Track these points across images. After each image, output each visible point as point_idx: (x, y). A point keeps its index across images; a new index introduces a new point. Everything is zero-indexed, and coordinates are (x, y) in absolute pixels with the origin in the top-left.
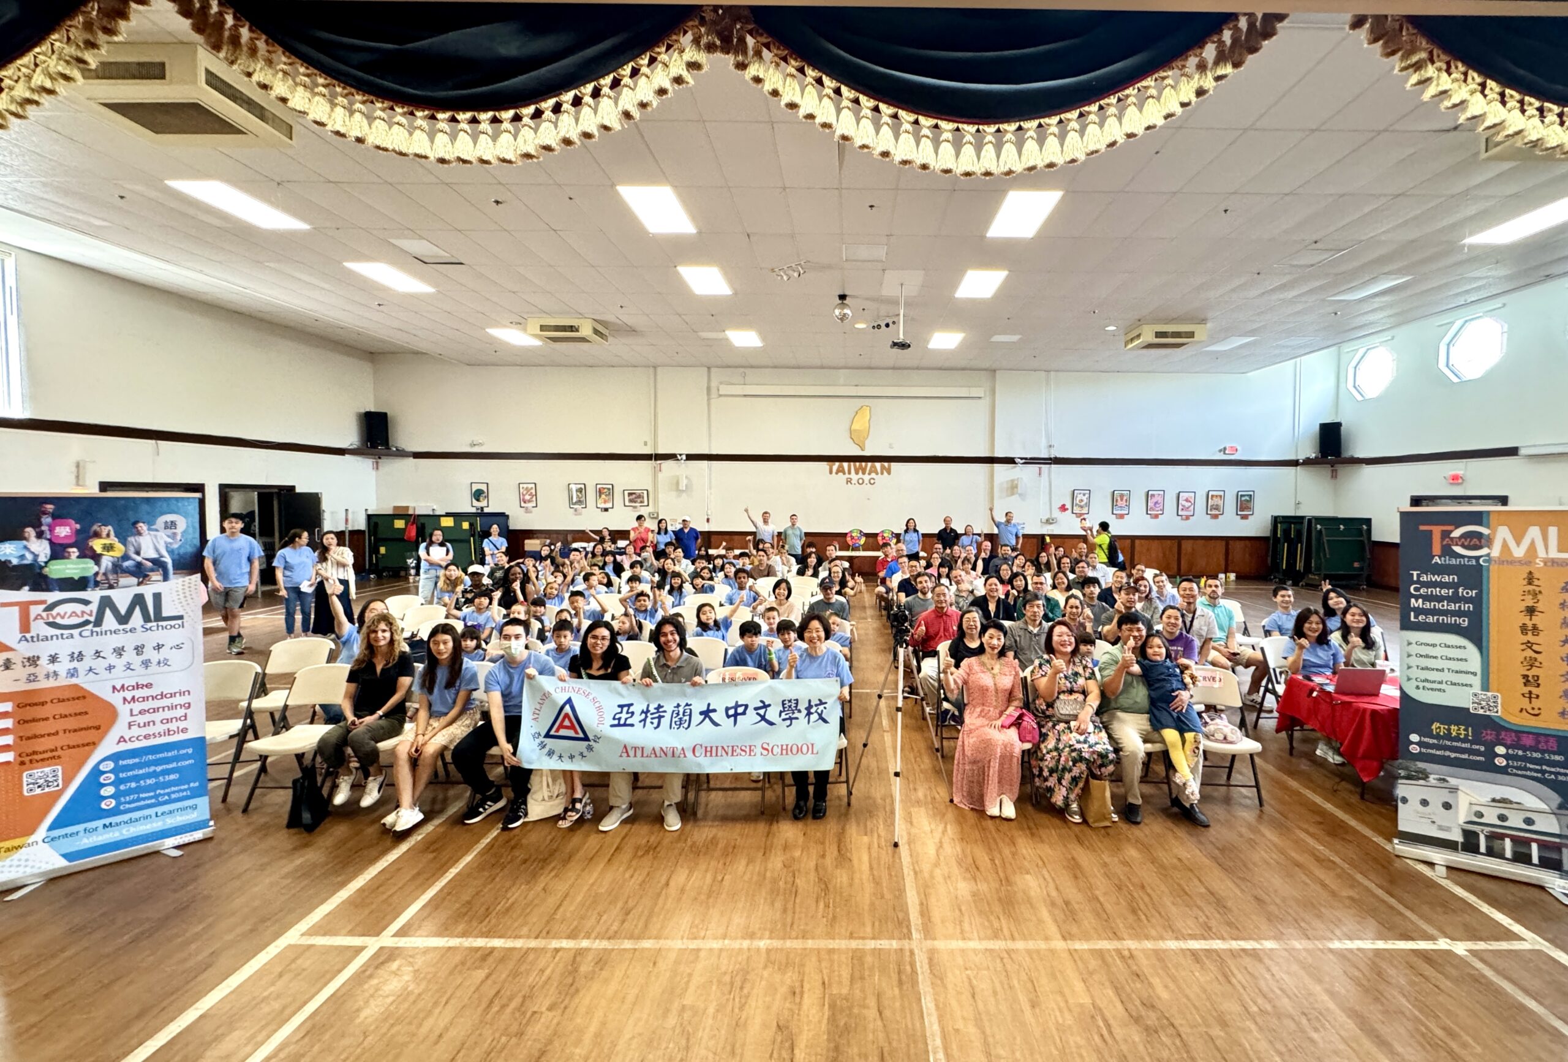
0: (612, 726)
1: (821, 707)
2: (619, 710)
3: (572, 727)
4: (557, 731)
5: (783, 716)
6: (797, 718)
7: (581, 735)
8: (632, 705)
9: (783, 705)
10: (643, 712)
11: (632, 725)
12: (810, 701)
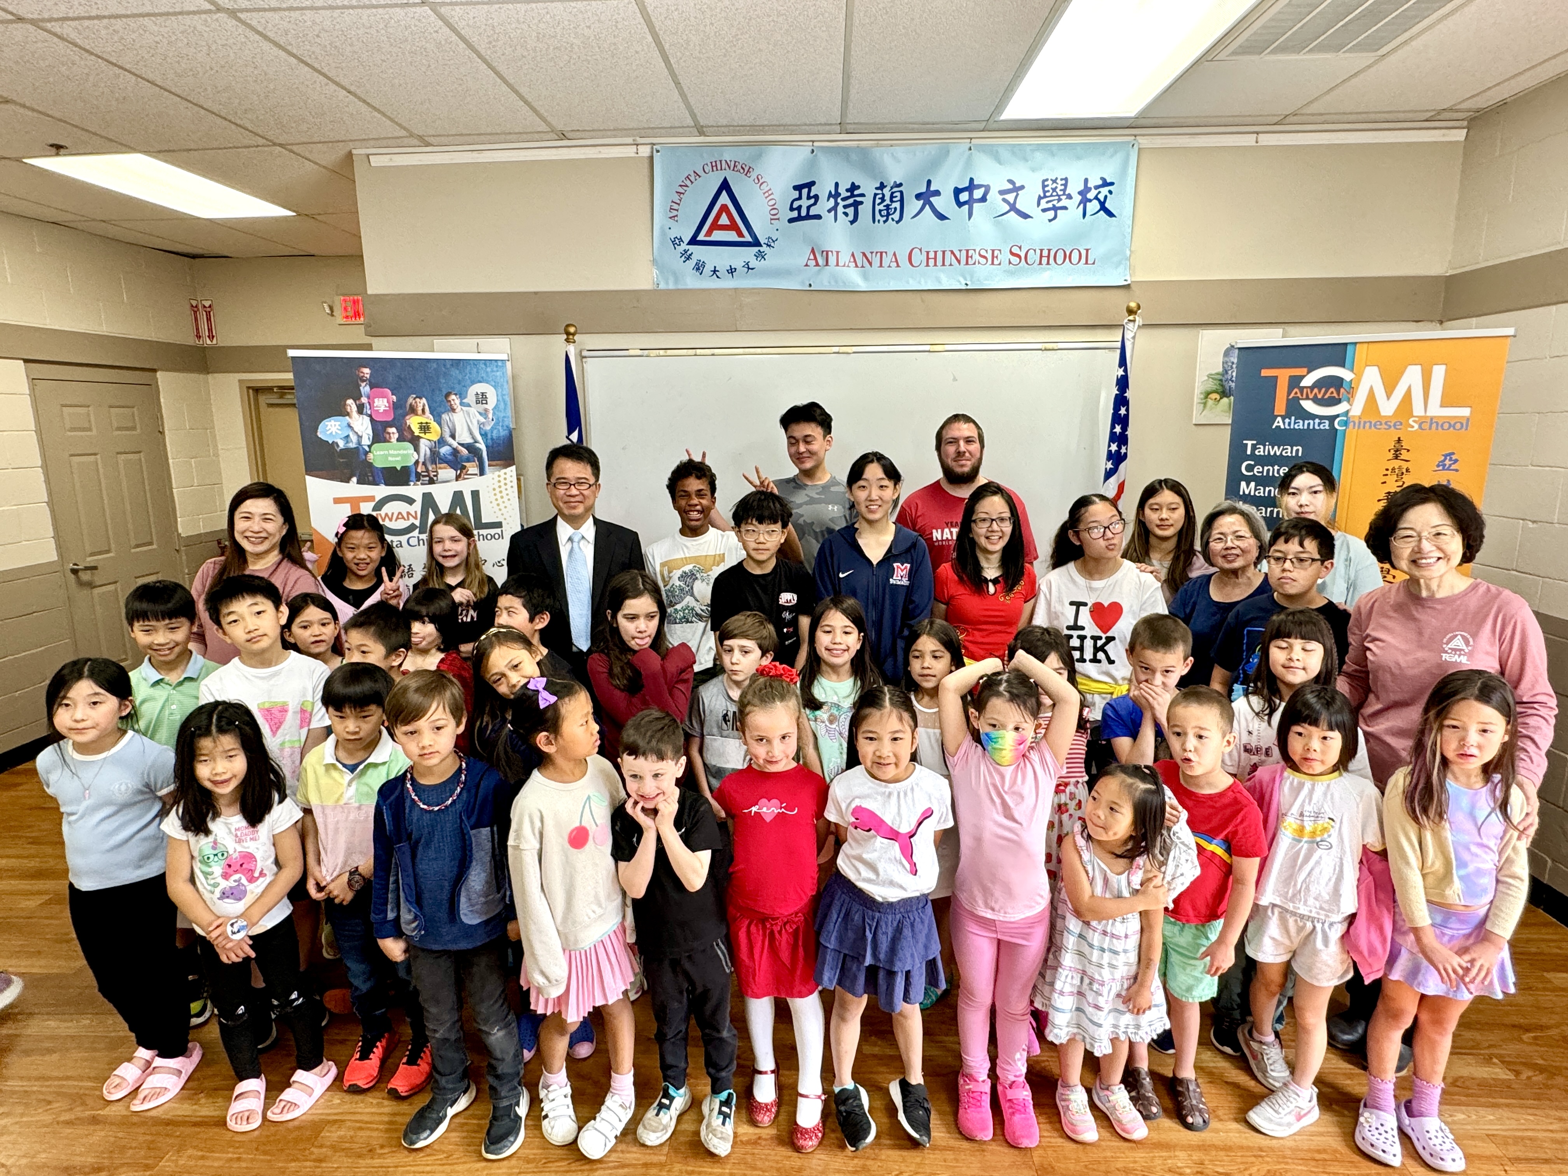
0: (791, 221)
1: (1104, 191)
2: (796, 194)
3: (733, 227)
4: (709, 233)
5: (1044, 204)
6: (1065, 208)
7: (748, 238)
8: (813, 183)
9: (1044, 186)
10: (830, 195)
11: (818, 217)
12: (1086, 181)
